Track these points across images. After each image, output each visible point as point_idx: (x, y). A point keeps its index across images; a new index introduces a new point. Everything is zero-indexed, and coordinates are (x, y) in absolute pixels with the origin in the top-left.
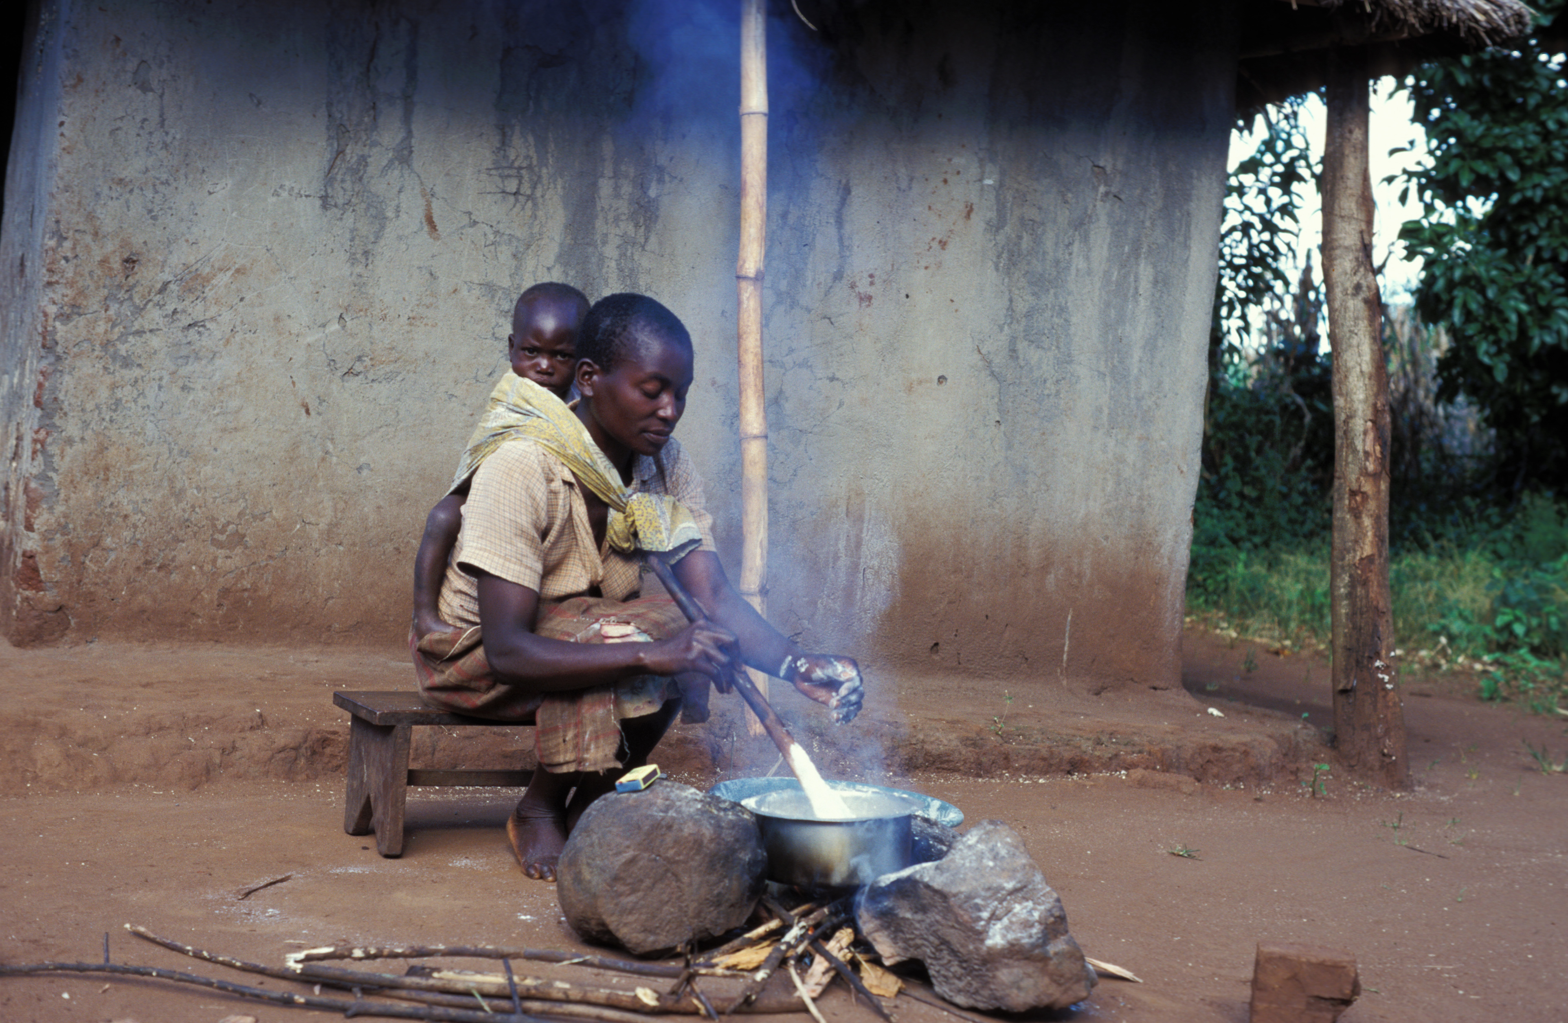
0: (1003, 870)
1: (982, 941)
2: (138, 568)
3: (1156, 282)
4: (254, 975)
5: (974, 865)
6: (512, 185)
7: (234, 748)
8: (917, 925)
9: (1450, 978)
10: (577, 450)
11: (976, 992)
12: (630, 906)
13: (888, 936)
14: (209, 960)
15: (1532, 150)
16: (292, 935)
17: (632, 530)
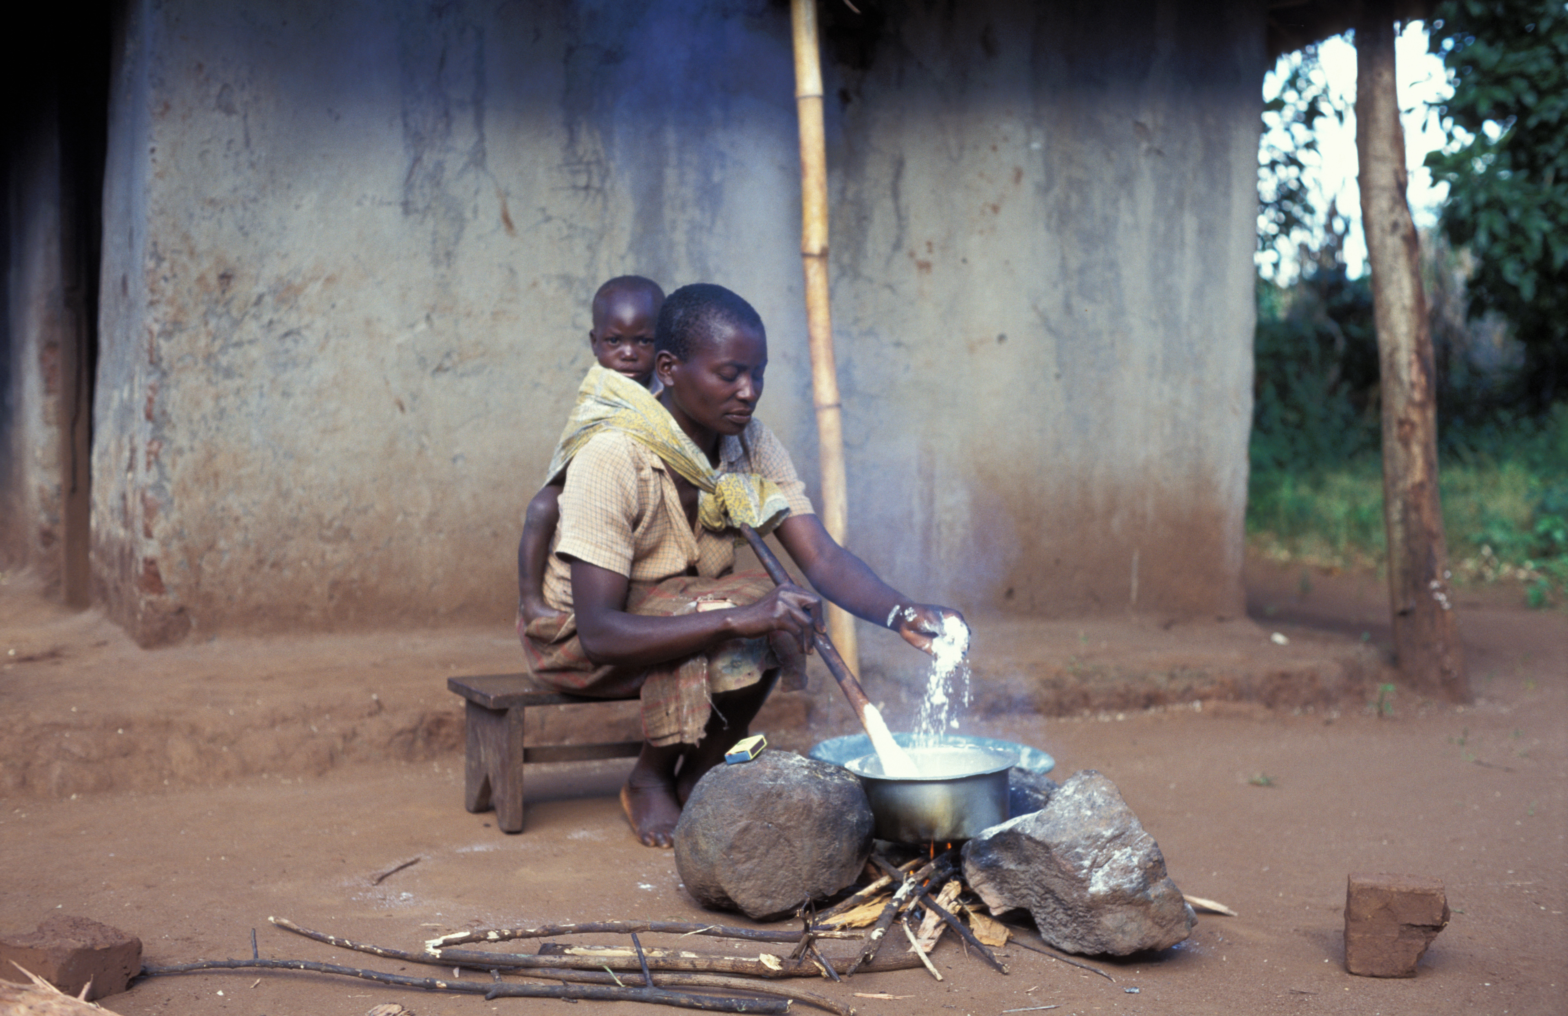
0: (1101, 818)
1: (1086, 888)
2: (252, 568)
3: (1200, 232)
4: (395, 961)
5: (1073, 815)
6: (582, 180)
7: (355, 734)
8: (1022, 876)
9: (1530, 894)
10: (665, 438)
11: (1083, 938)
12: (746, 873)
13: (994, 887)
14: (352, 948)
15: (1546, 74)
16: (427, 918)
17: (722, 509)
